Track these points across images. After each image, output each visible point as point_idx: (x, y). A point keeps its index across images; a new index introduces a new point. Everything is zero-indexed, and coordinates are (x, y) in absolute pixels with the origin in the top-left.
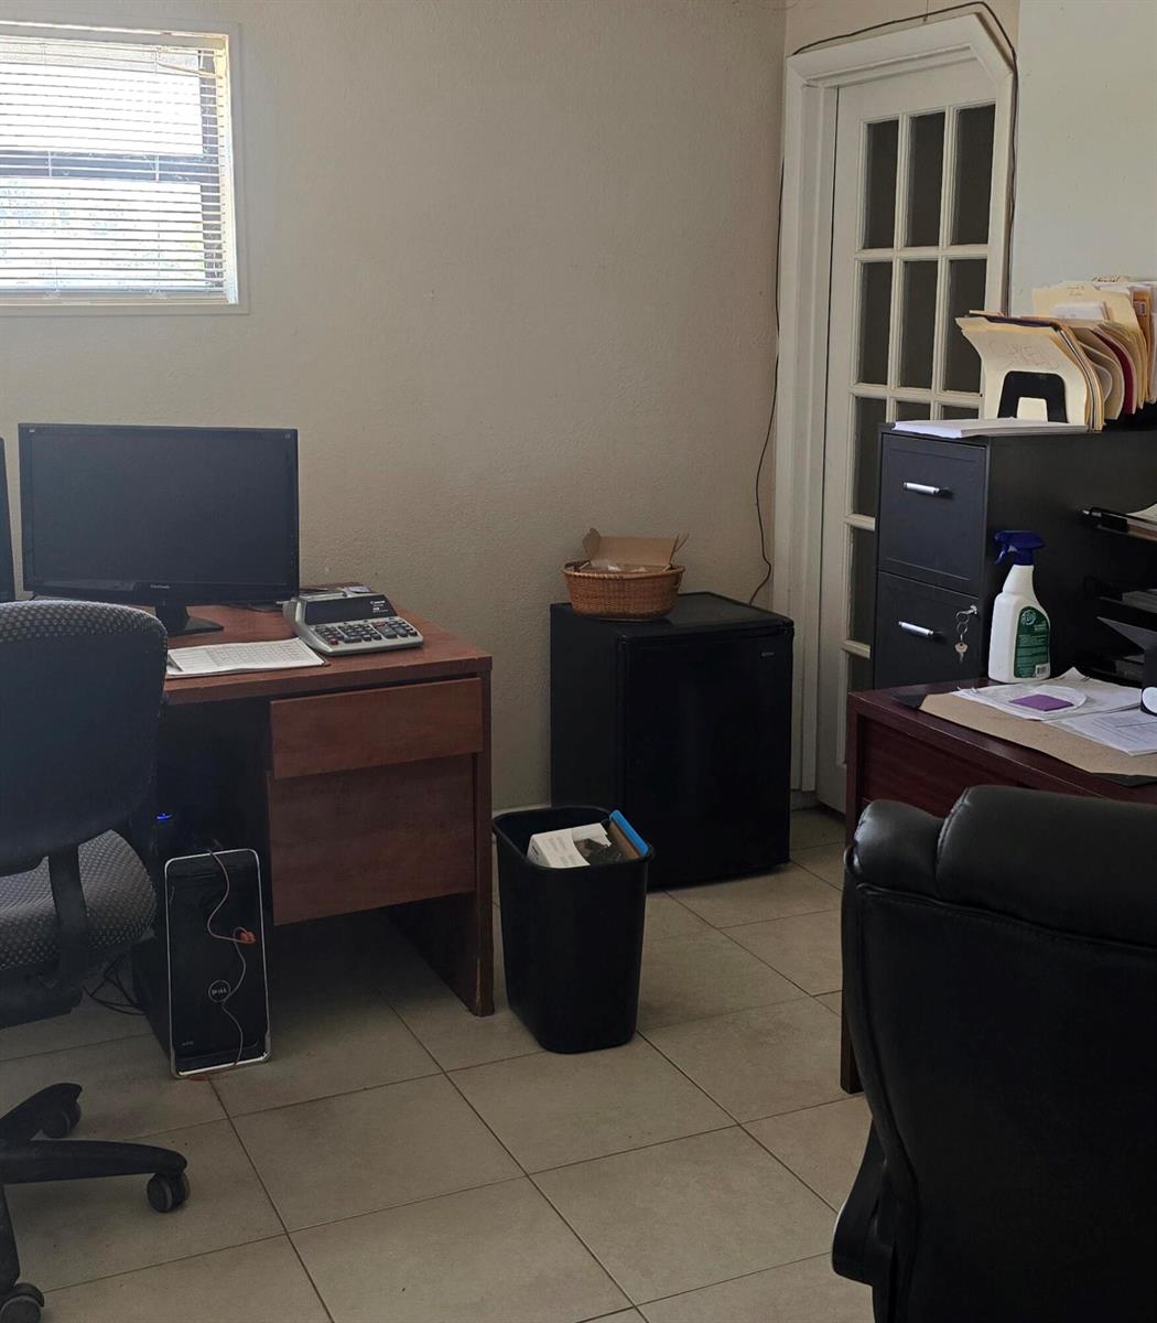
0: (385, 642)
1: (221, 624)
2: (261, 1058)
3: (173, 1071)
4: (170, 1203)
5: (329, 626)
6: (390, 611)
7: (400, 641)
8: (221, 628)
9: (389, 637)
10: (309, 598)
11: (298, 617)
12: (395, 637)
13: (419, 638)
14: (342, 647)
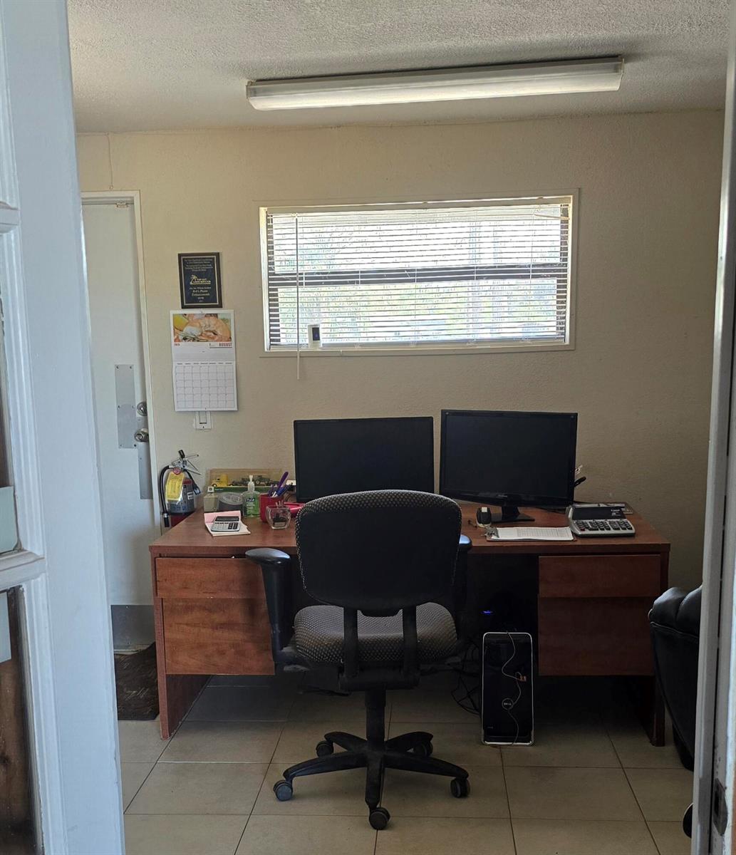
0: (612, 532)
1: (535, 518)
2: (528, 744)
3: (482, 739)
4: (459, 793)
5: (584, 521)
6: (622, 516)
7: (622, 532)
8: (534, 520)
9: (615, 529)
10: (578, 506)
11: (570, 515)
12: (618, 529)
13: (633, 531)
14: (587, 532)
